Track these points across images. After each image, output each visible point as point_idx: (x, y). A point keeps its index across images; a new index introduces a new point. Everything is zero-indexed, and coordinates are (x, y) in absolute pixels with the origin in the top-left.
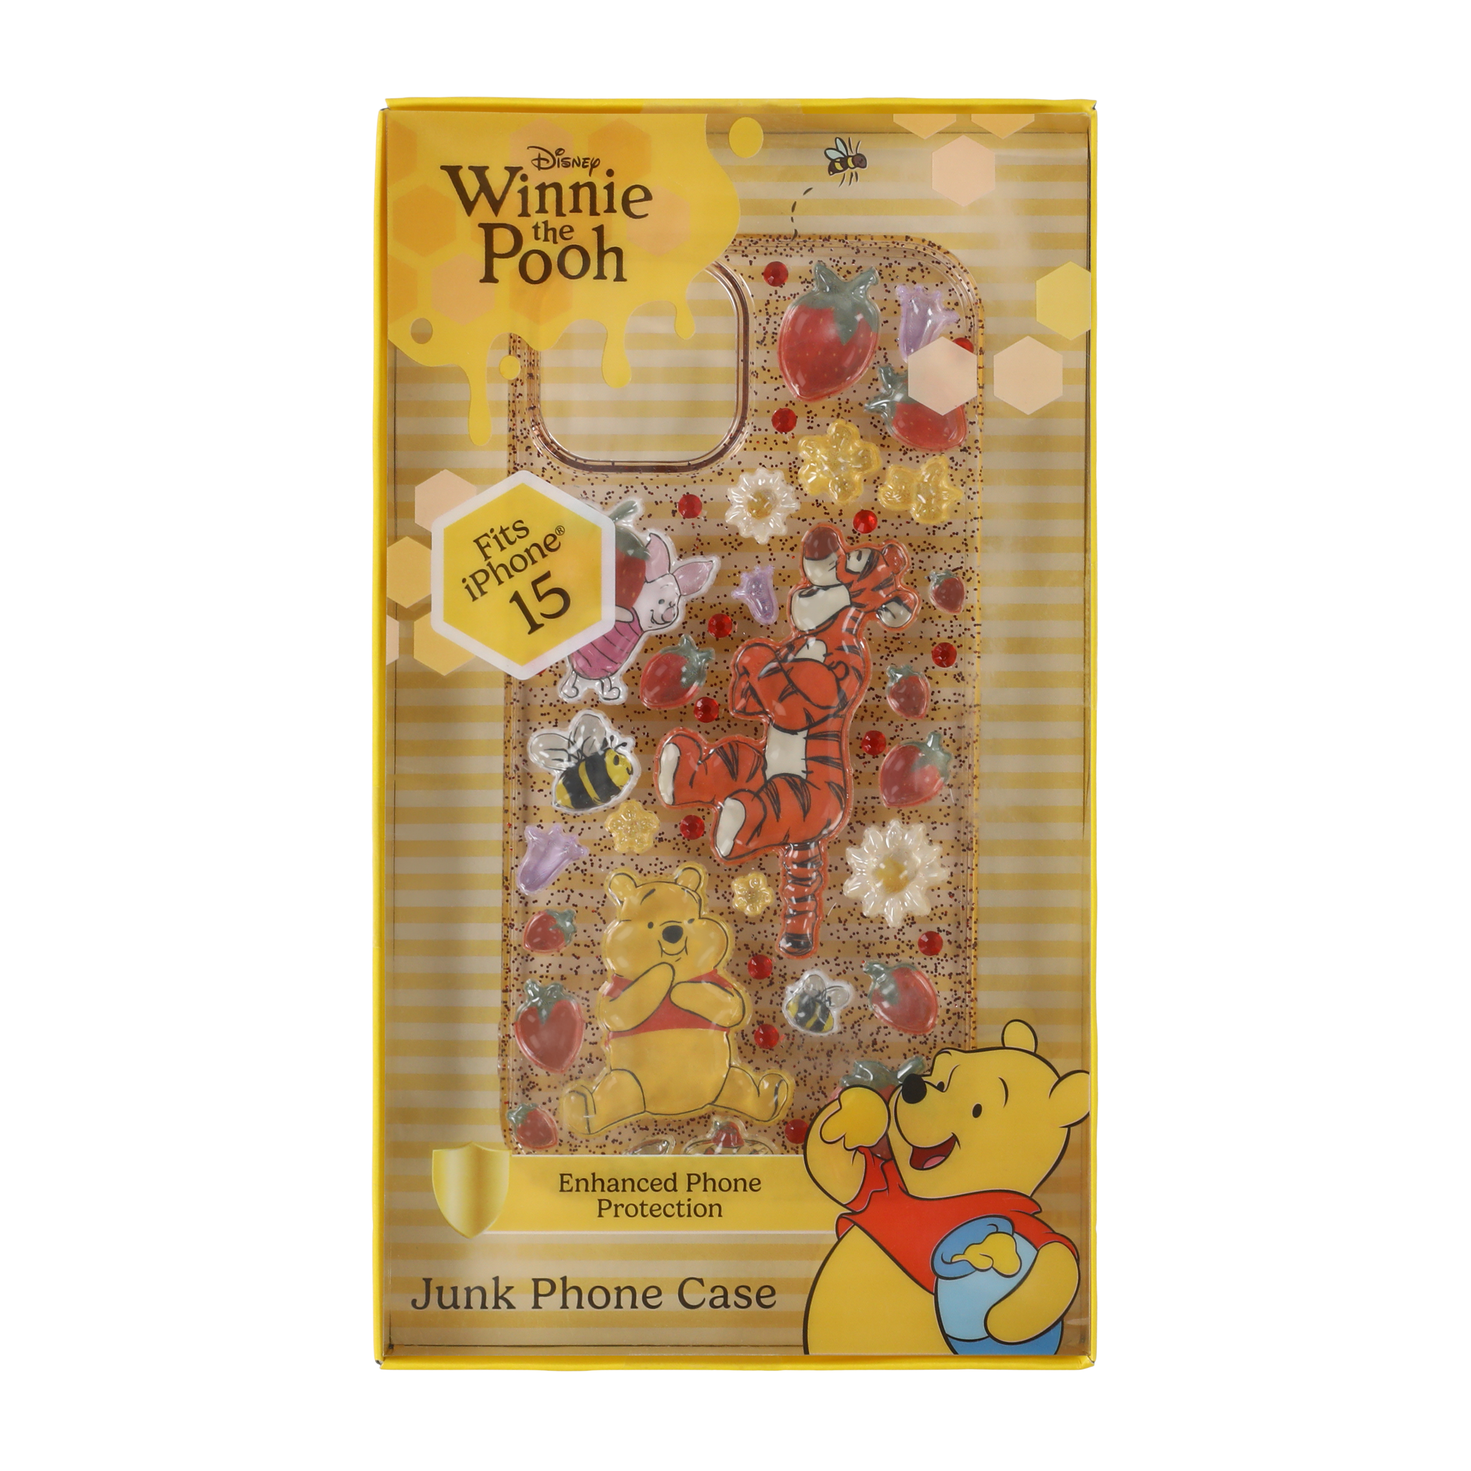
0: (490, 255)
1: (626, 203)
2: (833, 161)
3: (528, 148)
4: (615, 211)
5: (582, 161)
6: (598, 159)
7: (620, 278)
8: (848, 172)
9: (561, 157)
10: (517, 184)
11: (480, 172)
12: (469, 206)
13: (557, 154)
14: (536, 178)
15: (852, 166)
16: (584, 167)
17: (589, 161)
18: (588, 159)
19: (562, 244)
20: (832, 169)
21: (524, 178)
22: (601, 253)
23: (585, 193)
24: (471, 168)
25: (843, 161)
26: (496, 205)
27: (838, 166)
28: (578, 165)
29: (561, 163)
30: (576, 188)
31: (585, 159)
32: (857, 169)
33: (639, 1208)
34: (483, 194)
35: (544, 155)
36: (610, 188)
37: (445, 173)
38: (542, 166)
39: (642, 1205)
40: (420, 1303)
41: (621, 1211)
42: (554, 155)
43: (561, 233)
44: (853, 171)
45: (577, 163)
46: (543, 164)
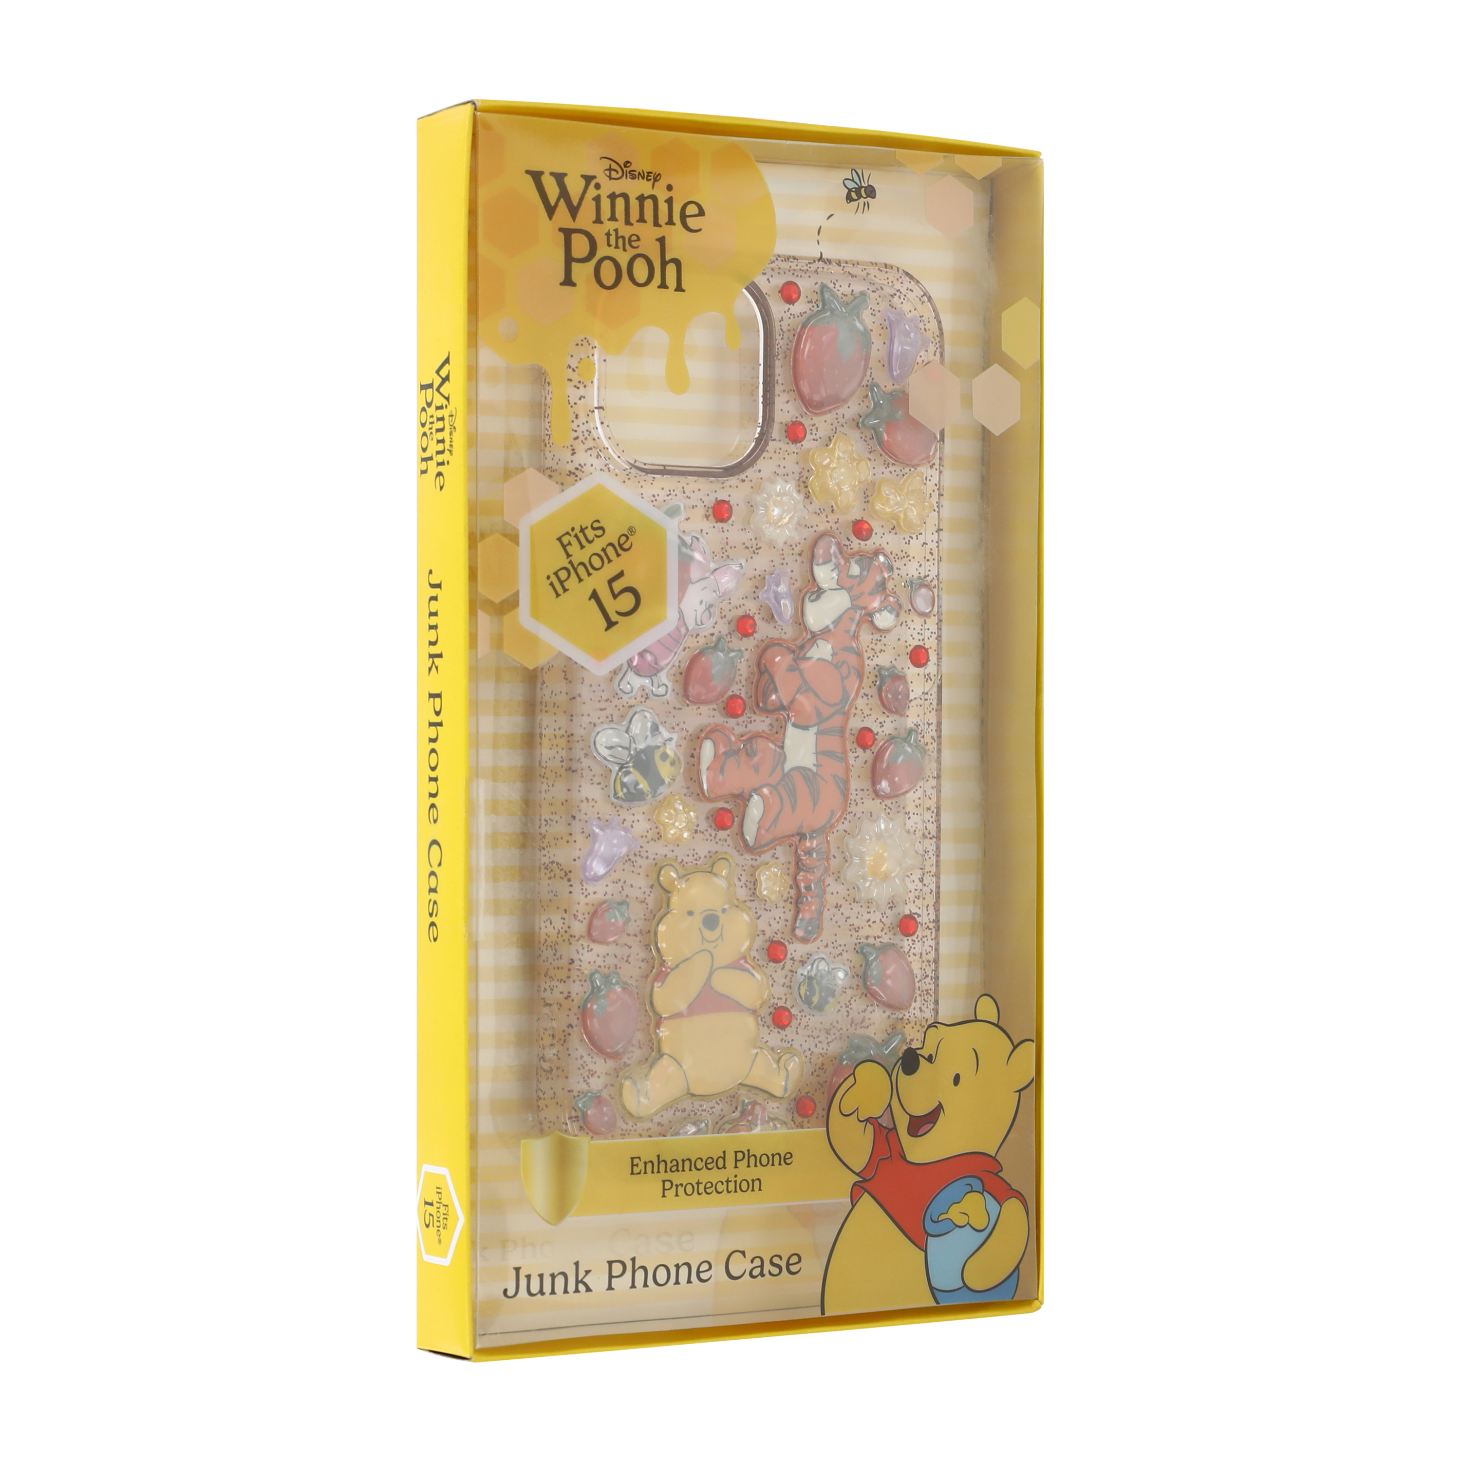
0: (569, 260)
1: (683, 217)
2: (850, 190)
3: (601, 158)
4: (674, 224)
5: (646, 174)
6: (659, 174)
7: (679, 288)
8: (862, 201)
9: (628, 169)
10: (592, 192)
11: (560, 178)
12: (551, 211)
13: (625, 166)
14: (608, 187)
15: (865, 196)
16: (648, 180)
17: (652, 175)
18: (651, 173)
19: (631, 252)
20: (849, 199)
21: (598, 186)
22: (664, 264)
23: (648, 204)
24: (552, 174)
25: (858, 191)
26: (574, 211)
27: (854, 195)
28: (643, 178)
29: (628, 175)
30: (641, 199)
31: (648, 173)
32: (869, 199)
33: (696, 1186)
34: (562, 200)
35: (614, 166)
36: (670, 201)
37: (529, 178)
38: (612, 176)
39: (698, 1183)
40: (511, 1293)
41: (681, 1190)
42: (623, 166)
43: (630, 241)
44: (866, 200)
45: (641, 175)
46: (614, 175)
